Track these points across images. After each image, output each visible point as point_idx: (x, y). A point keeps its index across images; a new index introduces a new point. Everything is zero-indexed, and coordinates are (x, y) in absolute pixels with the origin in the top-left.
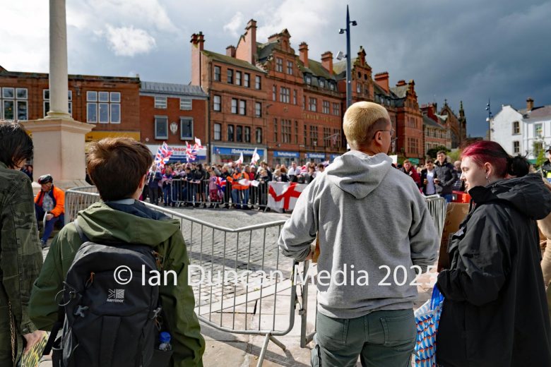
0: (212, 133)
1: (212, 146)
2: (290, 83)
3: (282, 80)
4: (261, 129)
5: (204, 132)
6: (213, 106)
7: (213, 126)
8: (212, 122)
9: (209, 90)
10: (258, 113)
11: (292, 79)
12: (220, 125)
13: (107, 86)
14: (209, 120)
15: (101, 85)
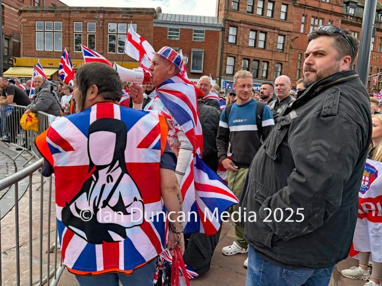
0: (224, 66)
1: (222, 81)
2: (326, 12)
3: (315, 9)
4: (281, 64)
5: (216, 65)
6: (227, 38)
7: (226, 59)
8: (225, 55)
9: (225, 20)
10: (280, 47)
11: (329, 8)
12: (234, 58)
13: (124, 17)
14: (222, 53)
15: (120, 17)
